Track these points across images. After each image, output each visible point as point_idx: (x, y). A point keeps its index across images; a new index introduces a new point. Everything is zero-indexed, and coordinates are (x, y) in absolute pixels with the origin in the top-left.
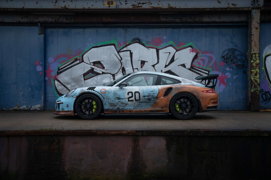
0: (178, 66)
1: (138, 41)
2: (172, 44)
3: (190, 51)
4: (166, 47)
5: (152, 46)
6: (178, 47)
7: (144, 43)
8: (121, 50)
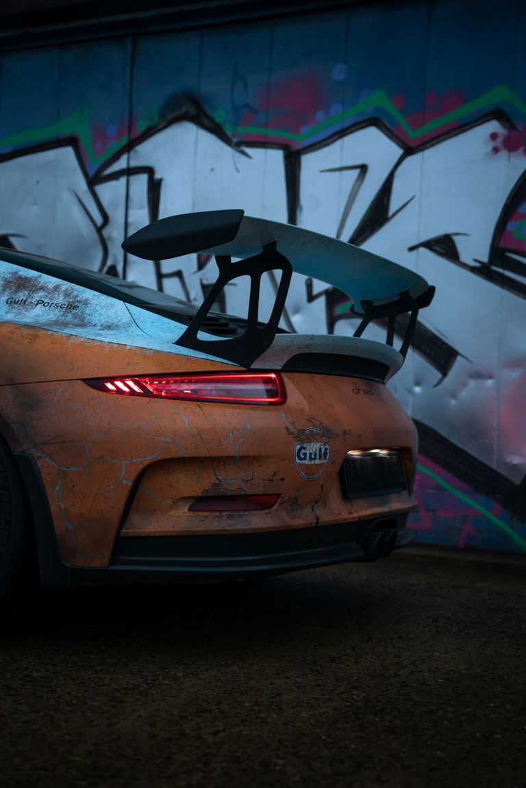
0: (411, 249)
1: (193, 111)
2: (378, 109)
3: (490, 146)
4: (342, 133)
5: (261, 131)
6: (414, 127)
7: (220, 116)
8: (108, 171)
